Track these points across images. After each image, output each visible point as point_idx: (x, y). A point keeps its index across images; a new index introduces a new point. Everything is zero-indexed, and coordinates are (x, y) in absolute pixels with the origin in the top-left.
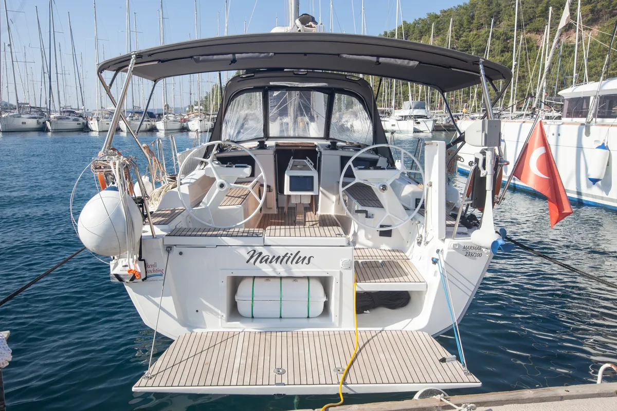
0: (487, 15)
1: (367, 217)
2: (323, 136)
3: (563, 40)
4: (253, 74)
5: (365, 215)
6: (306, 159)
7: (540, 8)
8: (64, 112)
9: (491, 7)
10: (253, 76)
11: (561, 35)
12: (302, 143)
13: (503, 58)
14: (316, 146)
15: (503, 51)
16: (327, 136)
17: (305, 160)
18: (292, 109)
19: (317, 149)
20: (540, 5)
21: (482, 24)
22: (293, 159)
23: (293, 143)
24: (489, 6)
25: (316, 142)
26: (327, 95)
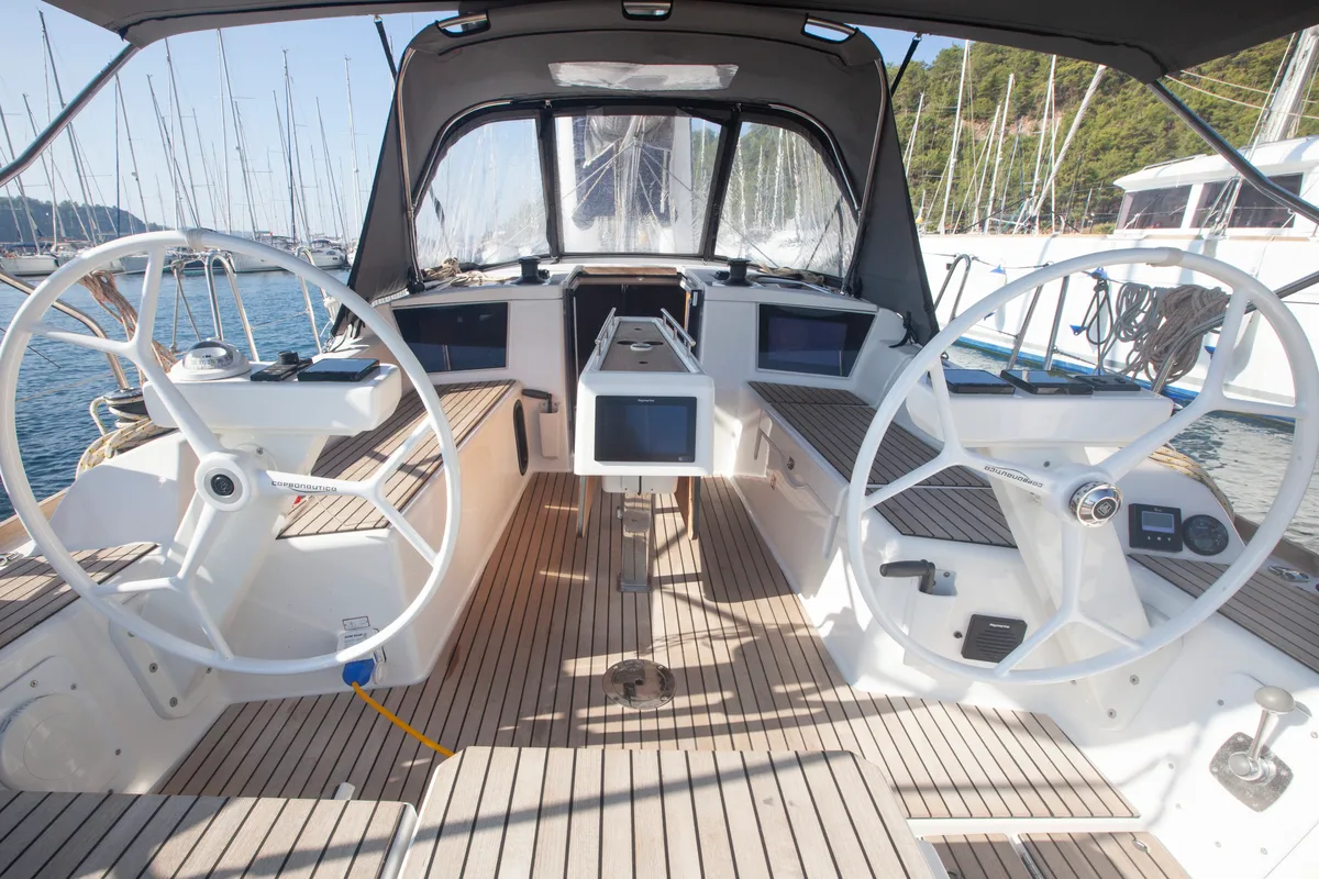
0: (907, 92)
1: (923, 589)
2: (697, 252)
3: (1012, 132)
4: (483, 18)
5: (915, 581)
6: (660, 315)
7: (983, 84)
8: (315, 242)
9: (914, 81)
10: (485, 26)
11: (1008, 124)
12: (647, 269)
13: (927, 158)
14: (680, 276)
15: (927, 148)
16: (707, 252)
17: (655, 320)
18: (624, 194)
19: (683, 284)
20: (984, 79)
21: (900, 107)
22: (616, 315)
23: (622, 269)
24: (911, 79)
25: (681, 267)
26: (720, 126)
